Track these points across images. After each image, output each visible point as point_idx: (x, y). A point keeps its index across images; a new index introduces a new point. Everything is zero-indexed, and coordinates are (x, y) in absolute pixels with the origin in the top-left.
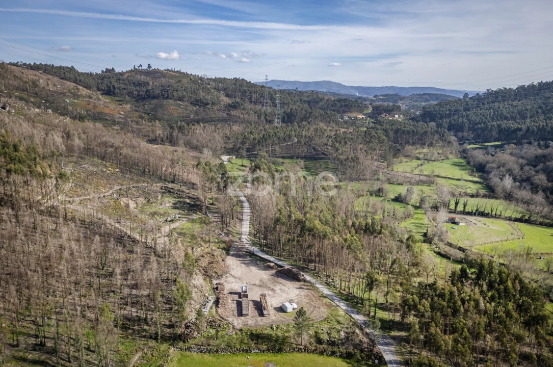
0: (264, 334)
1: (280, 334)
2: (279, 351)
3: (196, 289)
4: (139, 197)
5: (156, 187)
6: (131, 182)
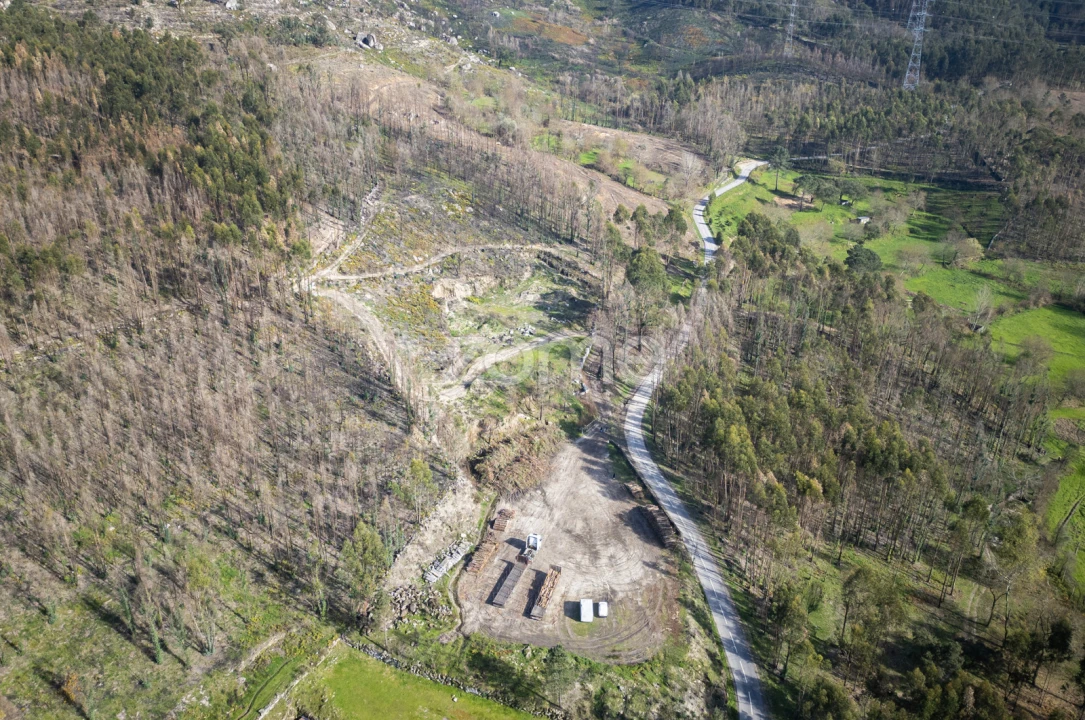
0: (501, 662)
1: (529, 672)
2: (515, 705)
3: (439, 524)
4: (484, 273)
5: (530, 251)
6: (483, 238)
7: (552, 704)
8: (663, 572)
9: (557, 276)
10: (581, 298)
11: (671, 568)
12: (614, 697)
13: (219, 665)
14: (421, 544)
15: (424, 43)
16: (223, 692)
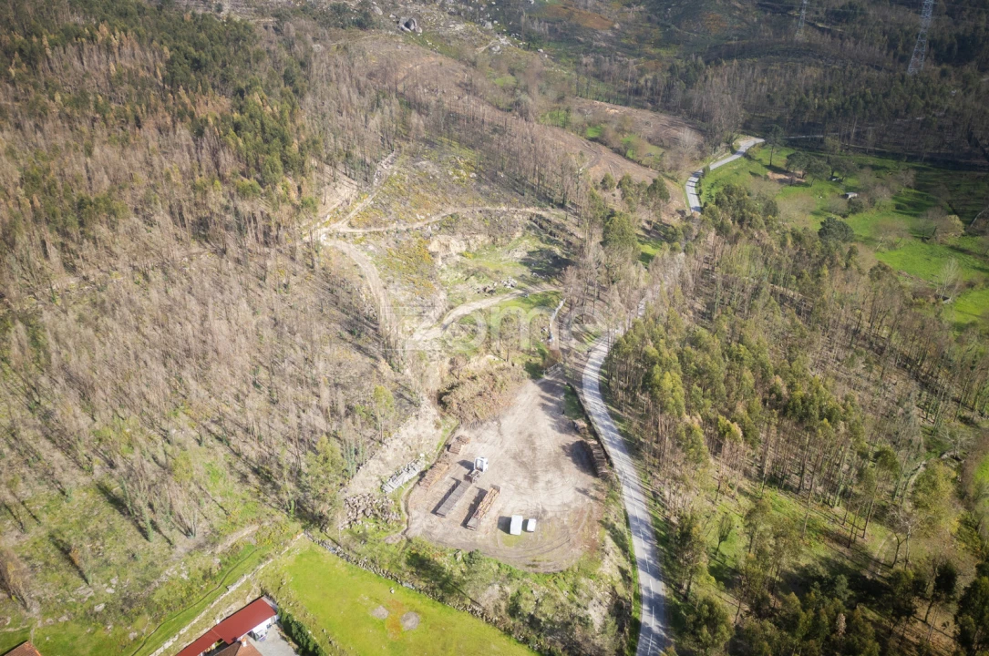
0: (434, 562)
1: (457, 573)
2: (442, 600)
3: (401, 444)
4: (479, 232)
5: (524, 214)
6: (482, 200)
7: (472, 601)
8: (592, 498)
9: (545, 236)
10: (564, 257)
11: (600, 496)
12: (527, 599)
13: (200, 547)
14: (381, 459)
15: (459, 27)
16: (200, 569)
